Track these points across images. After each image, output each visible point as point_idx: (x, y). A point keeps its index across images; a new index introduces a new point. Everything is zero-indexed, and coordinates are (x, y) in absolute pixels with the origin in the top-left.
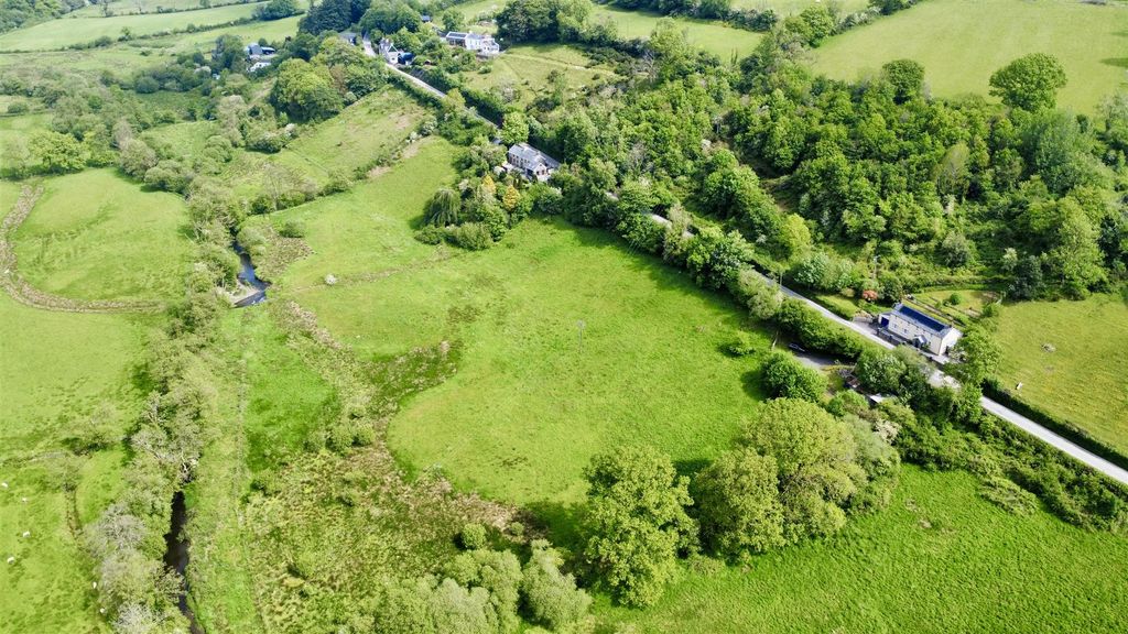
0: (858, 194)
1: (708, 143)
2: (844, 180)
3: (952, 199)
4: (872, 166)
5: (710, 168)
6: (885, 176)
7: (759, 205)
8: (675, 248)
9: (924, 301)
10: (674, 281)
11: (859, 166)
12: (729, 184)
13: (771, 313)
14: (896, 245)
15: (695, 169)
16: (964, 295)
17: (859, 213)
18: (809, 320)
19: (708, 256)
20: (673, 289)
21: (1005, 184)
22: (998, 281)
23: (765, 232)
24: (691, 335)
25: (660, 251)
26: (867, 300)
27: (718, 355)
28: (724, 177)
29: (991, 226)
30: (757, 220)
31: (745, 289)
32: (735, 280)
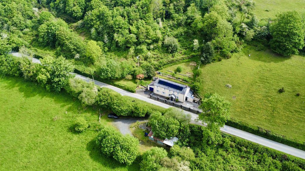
0: (119, 25)
1: (37, 9)
2: (110, 18)
3: (160, 19)
4: (121, 9)
5: (40, 22)
6: (128, 13)
7: (71, 38)
8: (29, 72)
9: (165, 74)
10: (34, 90)
11: (115, 10)
12: (51, 29)
13: (93, 101)
14: (144, 47)
15: (33, 24)
16: (182, 66)
17: (122, 34)
18: (115, 102)
19: (48, 74)
20: (34, 95)
21: (179, 10)
22: (193, 56)
23: (78, 52)
24: (50, 124)
25: (21, 74)
26: (139, 79)
27: (70, 135)
28: (48, 26)
29: (181, 30)
30: (72, 47)
31: (75, 90)
32: (68, 85)
